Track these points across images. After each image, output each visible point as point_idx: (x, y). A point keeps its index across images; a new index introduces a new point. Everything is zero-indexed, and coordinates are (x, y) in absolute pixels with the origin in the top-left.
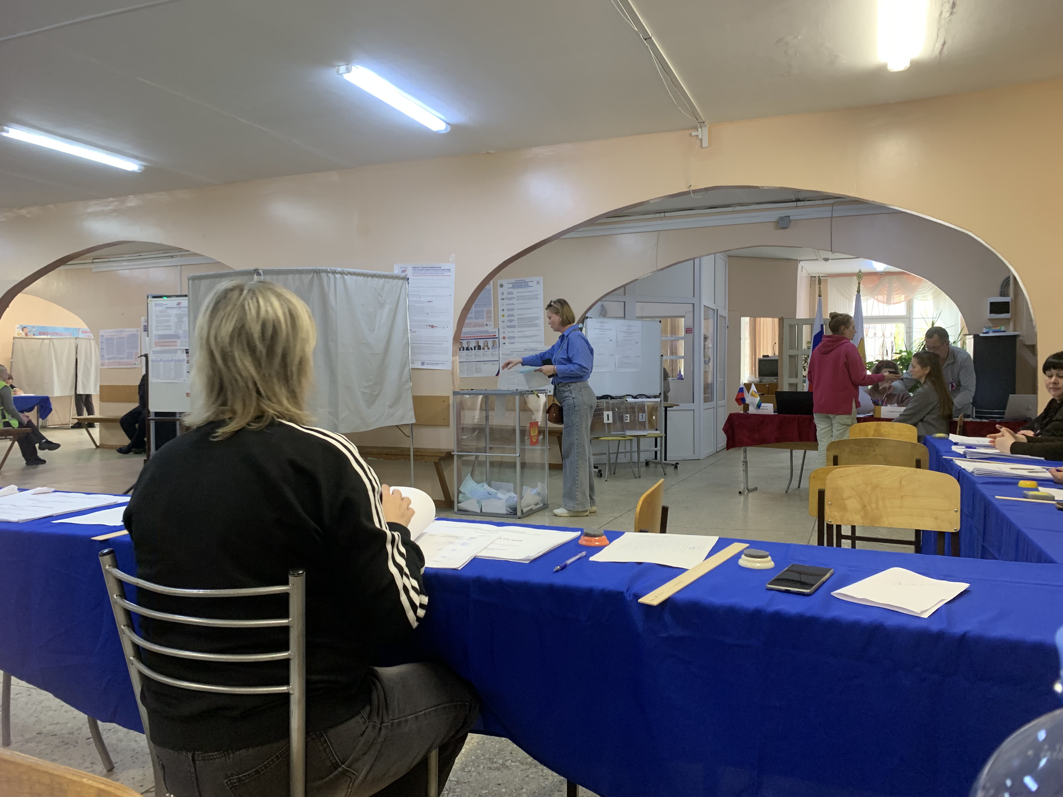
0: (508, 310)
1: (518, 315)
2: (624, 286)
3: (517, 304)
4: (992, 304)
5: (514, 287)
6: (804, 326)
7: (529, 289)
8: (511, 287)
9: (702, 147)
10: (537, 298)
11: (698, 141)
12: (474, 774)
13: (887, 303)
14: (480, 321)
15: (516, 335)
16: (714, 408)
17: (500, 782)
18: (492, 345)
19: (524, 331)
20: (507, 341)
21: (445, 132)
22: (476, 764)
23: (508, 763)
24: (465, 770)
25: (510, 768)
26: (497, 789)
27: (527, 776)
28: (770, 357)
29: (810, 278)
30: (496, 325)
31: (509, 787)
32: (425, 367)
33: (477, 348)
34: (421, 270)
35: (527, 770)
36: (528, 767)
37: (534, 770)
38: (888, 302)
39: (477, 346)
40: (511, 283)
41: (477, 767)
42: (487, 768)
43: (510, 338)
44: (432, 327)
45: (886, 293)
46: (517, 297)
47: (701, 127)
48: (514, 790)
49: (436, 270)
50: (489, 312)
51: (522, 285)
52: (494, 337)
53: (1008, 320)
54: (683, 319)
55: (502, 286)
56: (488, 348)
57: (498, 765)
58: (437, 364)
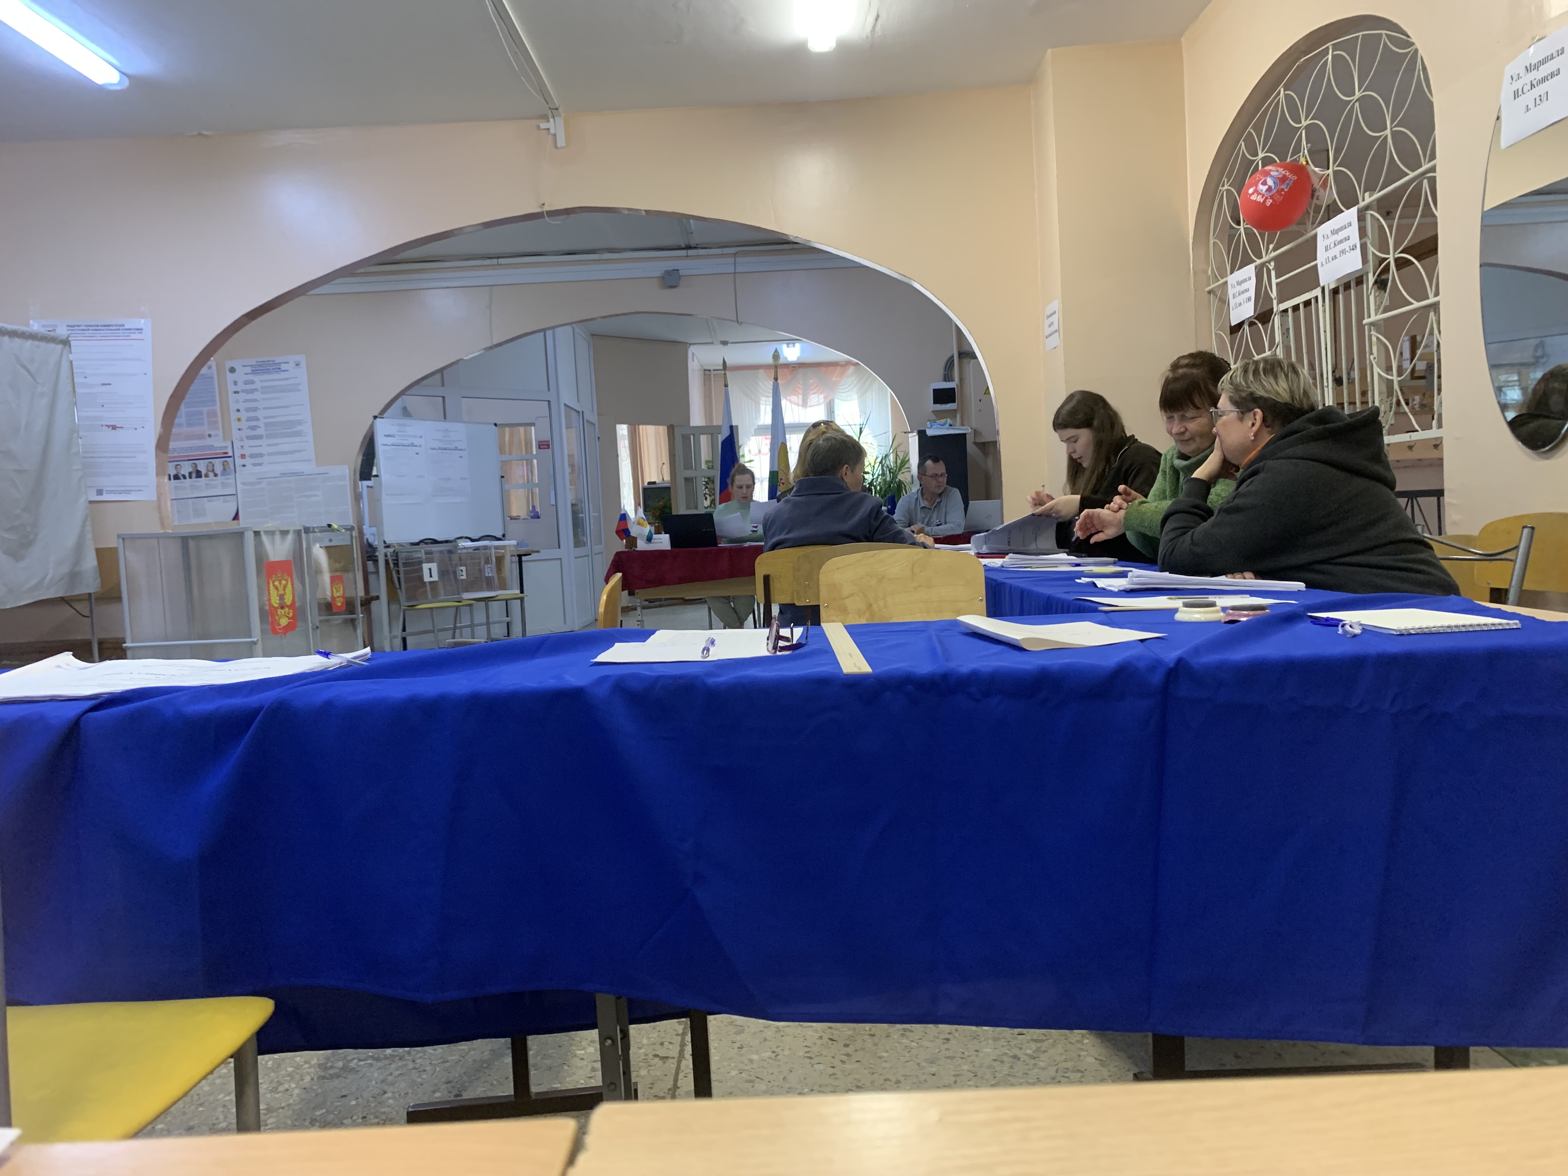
0: (248, 410)
1: (265, 418)
2: (441, 371)
3: (263, 399)
4: (936, 391)
5: (254, 372)
6: (702, 436)
7: (282, 375)
8: (251, 372)
9: (556, 147)
10: (300, 390)
11: (550, 138)
12: (297, 1091)
13: (803, 406)
14: (196, 430)
15: (264, 450)
16: (588, 555)
17: (344, 1094)
18: (222, 469)
19: (277, 444)
20: (248, 461)
21: (118, 88)
22: (297, 1077)
23: (353, 1064)
24: (279, 1090)
25: (357, 1070)
26: (340, 1103)
27: (391, 1074)
28: (659, 484)
29: (703, 372)
30: (227, 435)
31: (361, 1096)
32: (105, 497)
33: (194, 475)
34: (83, 330)
35: (388, 1066)
36: (387, 1062)
37: (400, 1064)
38: (805, 404)
39: (194, 471)
40: (249, 366)
41: (299, 1081)
42: (318, 1078)
43: (252, 456)
44: (112, 429)
45: (801, 392)
46: (262, 387)
47: (553, 117)
48: (371, 1099)
49: (114, 330)
50: (212, 414)
51: (269, 369)
52: (225, 455)
53: (955, 411)
54: (533, 428)
55: (232, 370)
56: (216, 475)
57: (337, 1071)
58: (128, 492)
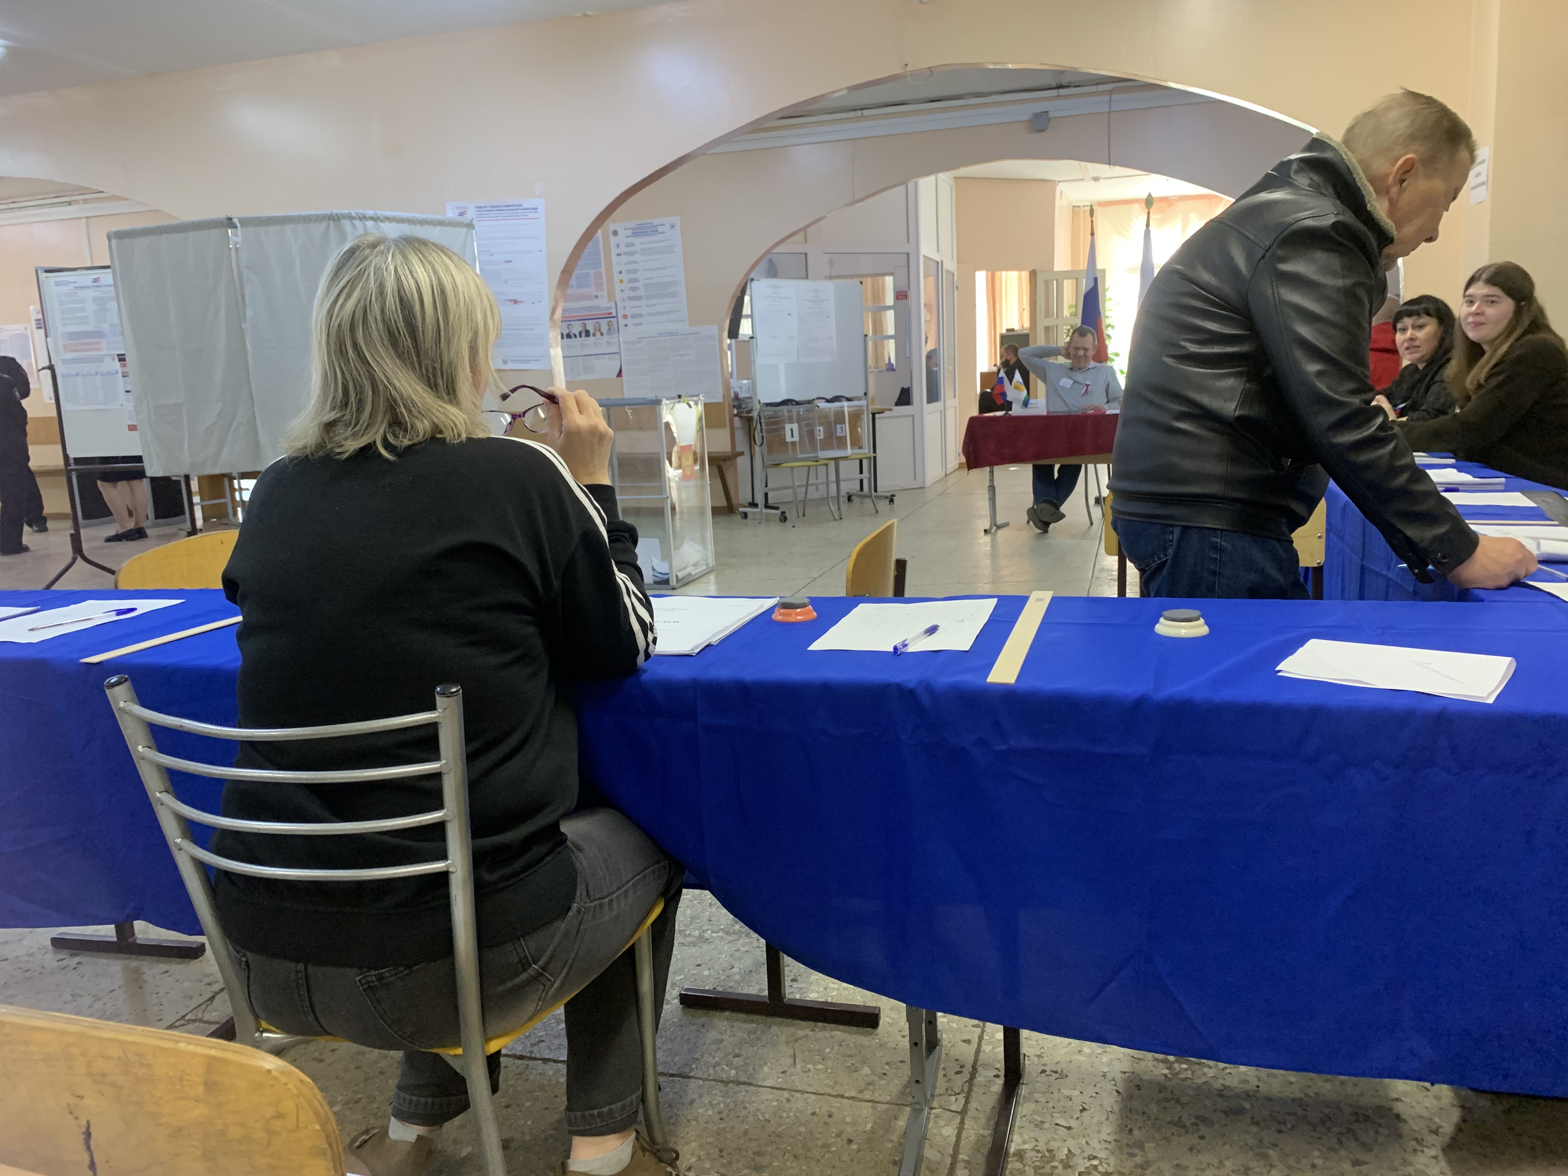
0: (629, 272)
1: (645, 279)
2: (804, 229)
3: (643, 261)
5: (635, 235)
6: (1065, 282)
7: (659, 237)
8: (632, 235)
10: (674, 252)
14: (584, 291)
15: (643, 310)
18: (607, 328)
19: (654, 305)
20: (629, 321)
28: (1018, 331)
29: (1070, 209)
30: (611, 296)
31: (713, 967)
32: (510, 366)
33: (583, 334)
34: (491, 211)
35: (737, 941)
39: (584, 330)
40: (631, 228)
43: (634, 316)
44: (514, 303)
46: (641, 250)
49: (514, 210)
50: (598, 276)
51: (647, 232)
52: (609, 316)
54: (892, 277)
55: (615, 233)
56: (602, 334)
58: (528, 361)
